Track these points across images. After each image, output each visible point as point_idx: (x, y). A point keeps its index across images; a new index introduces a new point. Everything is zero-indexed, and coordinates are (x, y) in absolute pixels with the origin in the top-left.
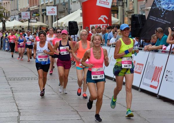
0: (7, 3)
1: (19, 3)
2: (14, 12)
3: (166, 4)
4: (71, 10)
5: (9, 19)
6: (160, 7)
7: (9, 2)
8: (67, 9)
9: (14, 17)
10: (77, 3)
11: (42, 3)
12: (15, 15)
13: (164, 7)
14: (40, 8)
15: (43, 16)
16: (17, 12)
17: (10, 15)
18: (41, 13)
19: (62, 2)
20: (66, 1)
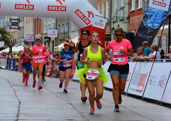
0: (14, 32)
1: (25, 32)
2: (20, 39)
4: (70, 38)
5: (16, 45)
7: (16, 31)
8: (66, 37)
9: (20, 44)
10: (76, 33)
11: (45, 32)
12: (21, 42)
14: (43, 36)
15: (45, 43)
16: (23, 40)
17: (17, 42)
18: (44, 40)
19: (62, 31)
20: (66, 30)
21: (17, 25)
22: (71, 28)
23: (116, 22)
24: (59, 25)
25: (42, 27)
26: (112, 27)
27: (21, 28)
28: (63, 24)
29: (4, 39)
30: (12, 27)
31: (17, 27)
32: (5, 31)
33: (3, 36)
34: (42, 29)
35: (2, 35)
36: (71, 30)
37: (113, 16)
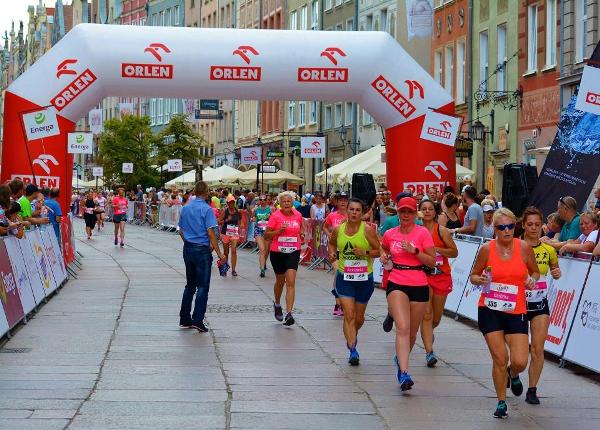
0: (207, 125)
1: (236, 126)
2: (223, 146)
3: (580, 139)
4: (359, 144)
5: (212, 162)
6: (566, 146)
7: (213, 123)
8: (349, 141)
9: (222, 157)
10: (375, 129)
11: (291, 127)
12: (225, 154)
13: (574, 146)
14: (287, 139)
15: (292, 156)
16: (231, 147)
17: (214, 153)
18: (287, 149)
19: (338, 125)
20: (348, 123)
21: (216, 108)
22: (361, 117)
23: (485, 102)
24: (329, 108)
25: (283, 113)
26: (475, 117)
27: (226, 114)
28: (339, 106)
29: (182, 149)
30: (202, 112)
31: (214, 113)
32: (183, 126)
33: (178, 141)
34: (283, 117)
35: (177, 137)
36: (361, 123)
37: (475, 88)
